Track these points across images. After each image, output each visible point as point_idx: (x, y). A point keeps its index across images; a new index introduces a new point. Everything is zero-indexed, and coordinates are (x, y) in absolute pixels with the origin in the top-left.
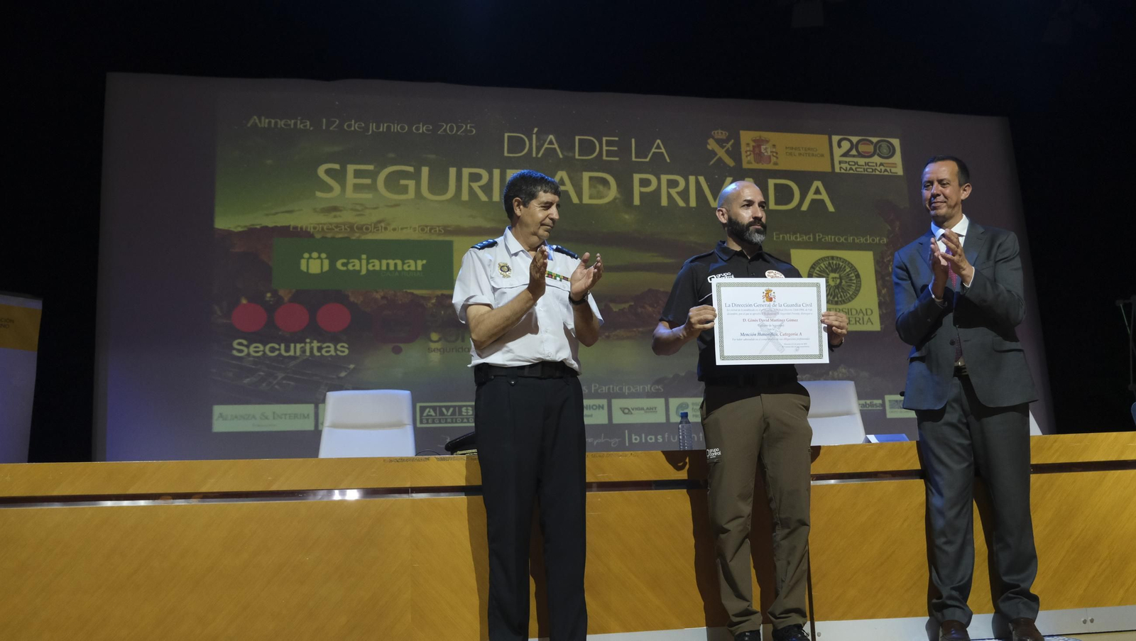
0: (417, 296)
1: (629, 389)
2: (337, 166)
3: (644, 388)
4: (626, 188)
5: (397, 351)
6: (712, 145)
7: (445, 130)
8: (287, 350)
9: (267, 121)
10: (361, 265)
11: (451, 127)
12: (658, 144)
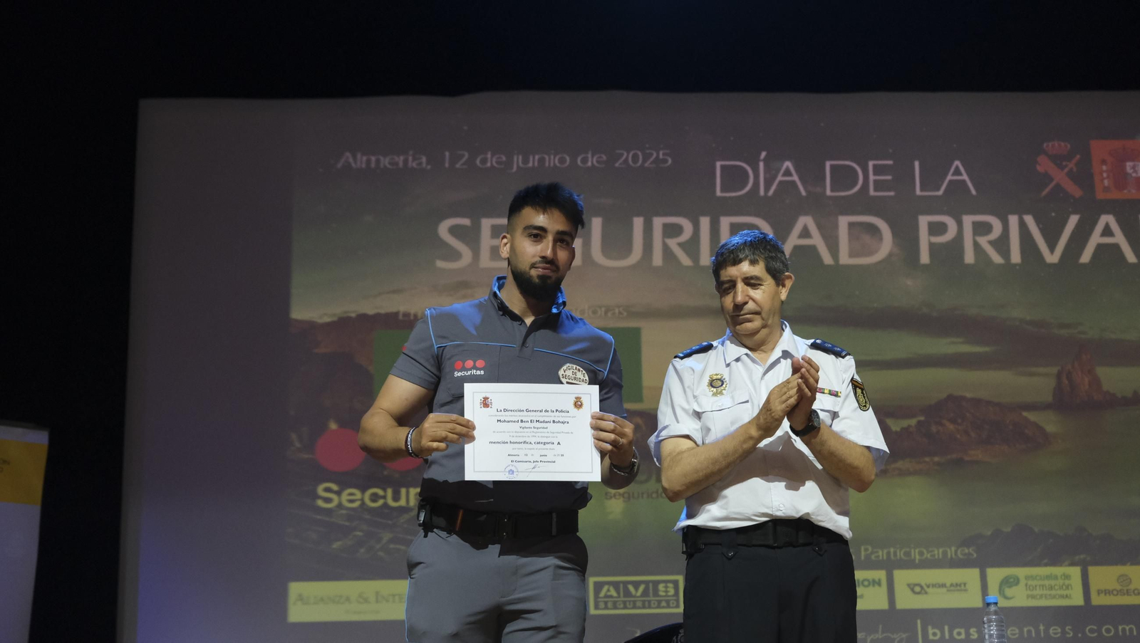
1: (921, 554)
2: (466, 222)
3: (945, 553)
4: (906, 238)
6: (1044, 165)
7: (626, 161)
8: (396, 497)
9: (365, 158)
11: (635, 156)
12: (957, 168)
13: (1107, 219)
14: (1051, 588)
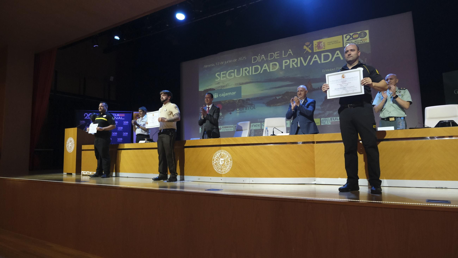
0: (234, 100)
2: (219, 73)
4: (281, 65)
5: (231, 113)
6: (305, 47)
9: (207, 66)
10: (224, 95)
11: (241, 58)
12: (290, 51)
13: (316, 56)
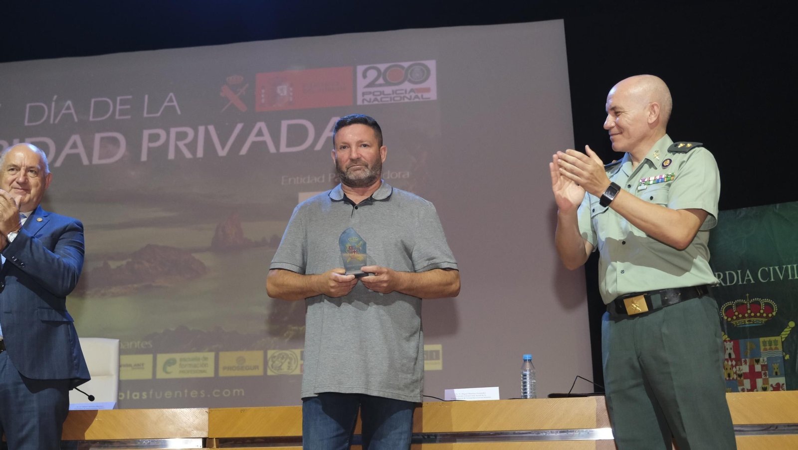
3: (133, 345)
6: (225, 92)
12: (171, 97)
13: (261, 125)
14: (195, 366)
